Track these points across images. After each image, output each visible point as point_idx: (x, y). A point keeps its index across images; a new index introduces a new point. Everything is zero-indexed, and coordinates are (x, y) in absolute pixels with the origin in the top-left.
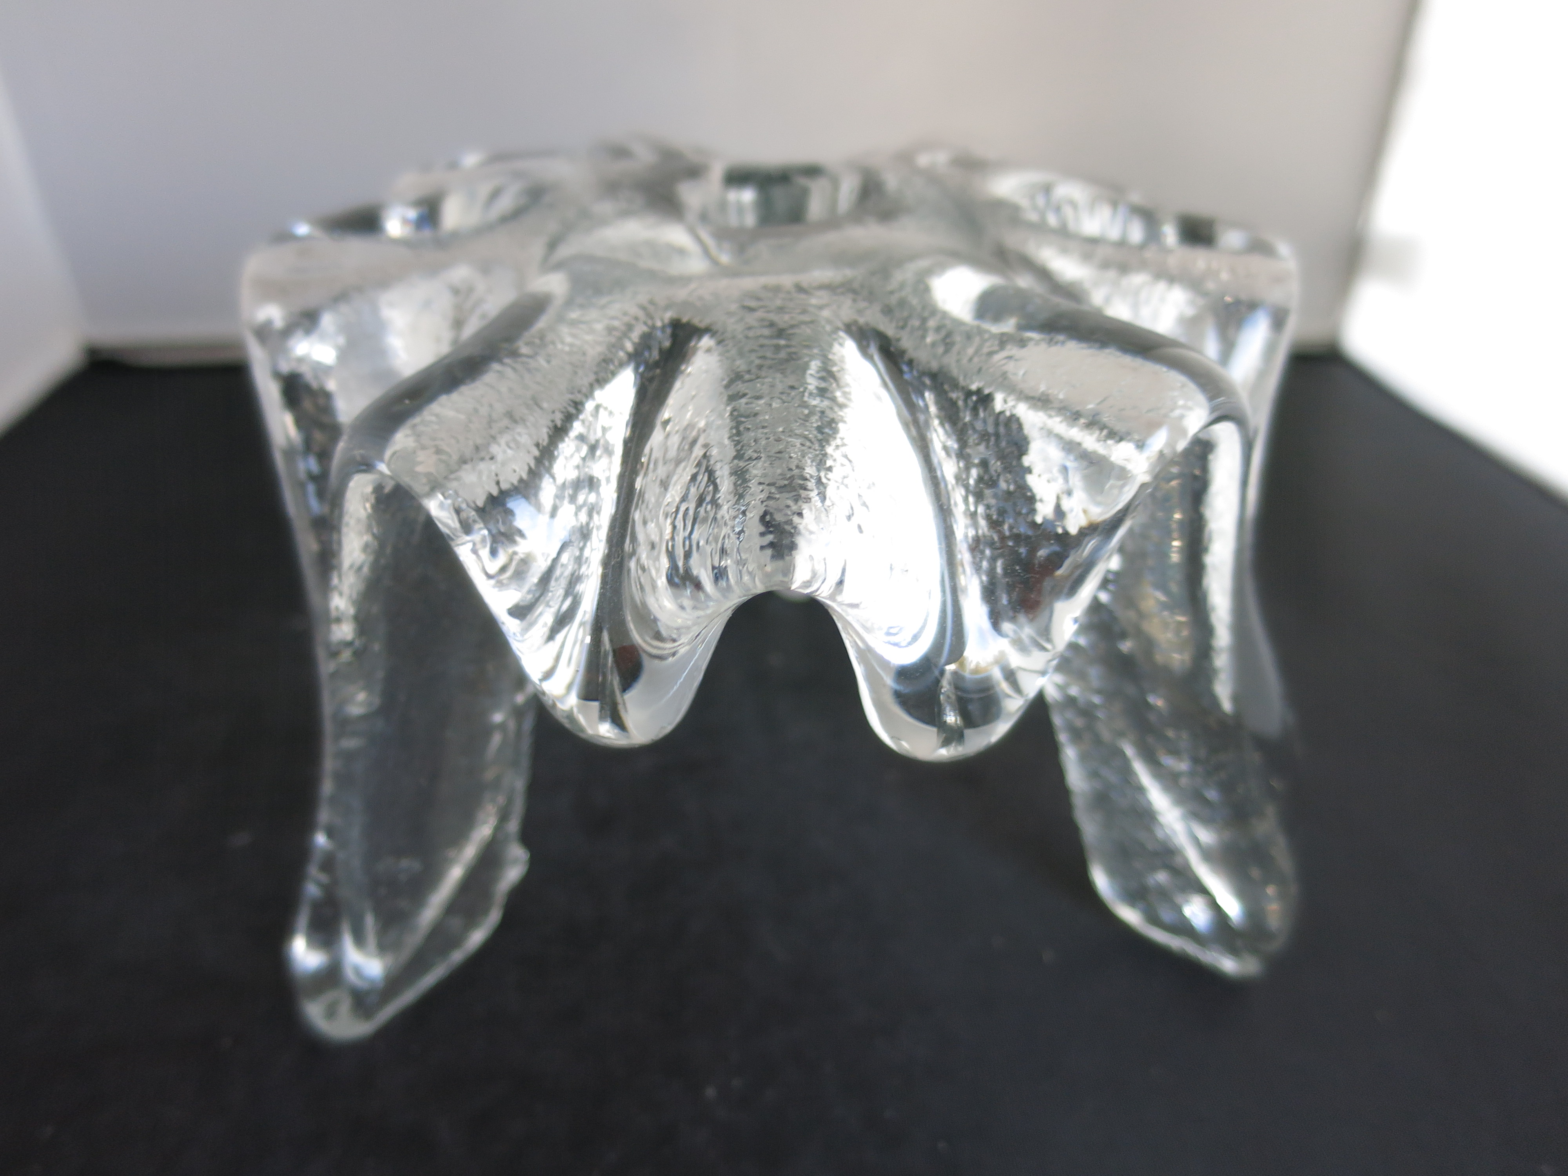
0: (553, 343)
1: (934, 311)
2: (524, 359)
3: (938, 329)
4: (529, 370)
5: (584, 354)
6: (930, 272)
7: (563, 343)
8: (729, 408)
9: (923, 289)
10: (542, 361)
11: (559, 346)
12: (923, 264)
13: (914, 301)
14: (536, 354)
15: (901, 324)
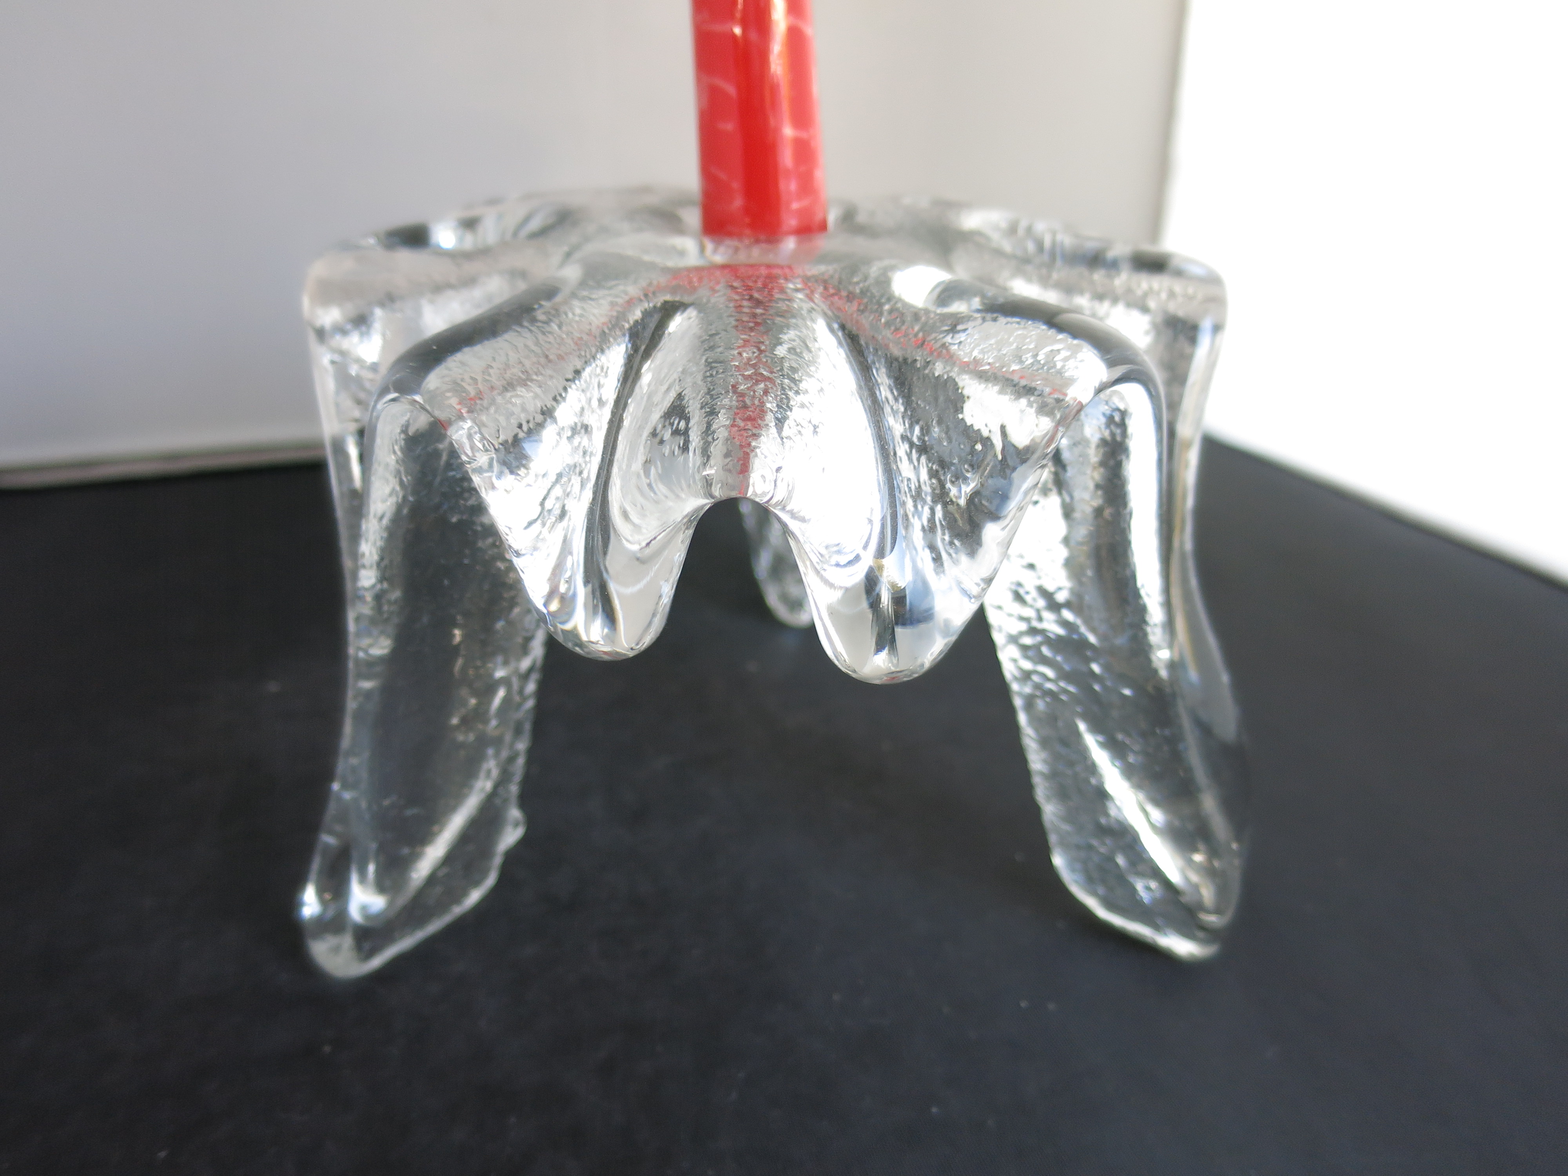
0: (566, 314)
1: (890, 298)
2: (539, 324)
3: (891, 311)
4: (544, 333)
5: (590, 324)
6: (893, 268)
7: (574, 314)
8: (704, 358)
9: (884, 282)
10: (555, 327)
11: (570, 315)
12: (886, 262)
13: (874, 291)
14: (551, 320)
15: (862, 308)
